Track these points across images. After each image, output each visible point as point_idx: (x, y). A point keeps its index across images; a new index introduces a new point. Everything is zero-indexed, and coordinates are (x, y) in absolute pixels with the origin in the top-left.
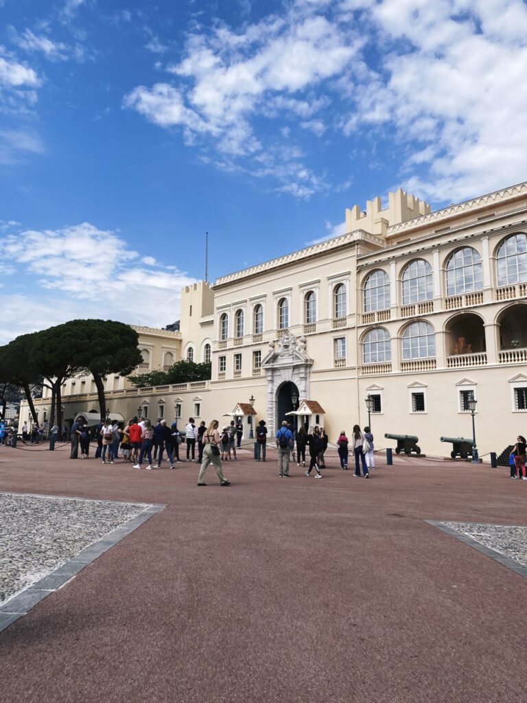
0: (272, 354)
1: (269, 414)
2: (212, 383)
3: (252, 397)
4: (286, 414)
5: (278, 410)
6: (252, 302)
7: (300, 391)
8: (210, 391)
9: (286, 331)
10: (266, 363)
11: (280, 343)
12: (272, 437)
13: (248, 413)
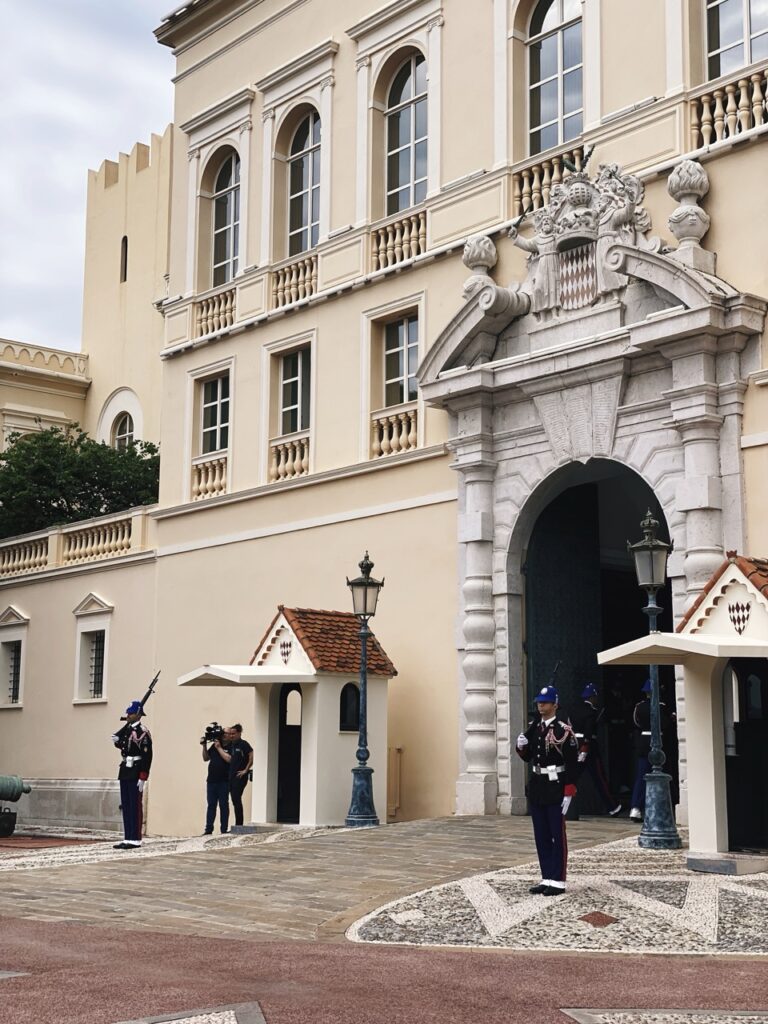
0: (485, 303)
1: (470, 673)
2: (165, 518)
3: (366, 567)
4: (604, 657)
5: (525, 646)
6: (367, 44)
7: (671, 515)
8: (152, 560)
9: (573, 161)
10: (451, 364)
11: (536, 237)
12: (492, 810)
13: (343, 665)
